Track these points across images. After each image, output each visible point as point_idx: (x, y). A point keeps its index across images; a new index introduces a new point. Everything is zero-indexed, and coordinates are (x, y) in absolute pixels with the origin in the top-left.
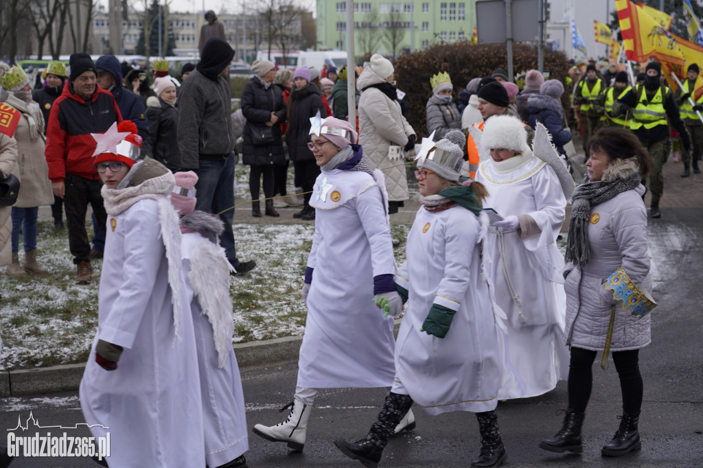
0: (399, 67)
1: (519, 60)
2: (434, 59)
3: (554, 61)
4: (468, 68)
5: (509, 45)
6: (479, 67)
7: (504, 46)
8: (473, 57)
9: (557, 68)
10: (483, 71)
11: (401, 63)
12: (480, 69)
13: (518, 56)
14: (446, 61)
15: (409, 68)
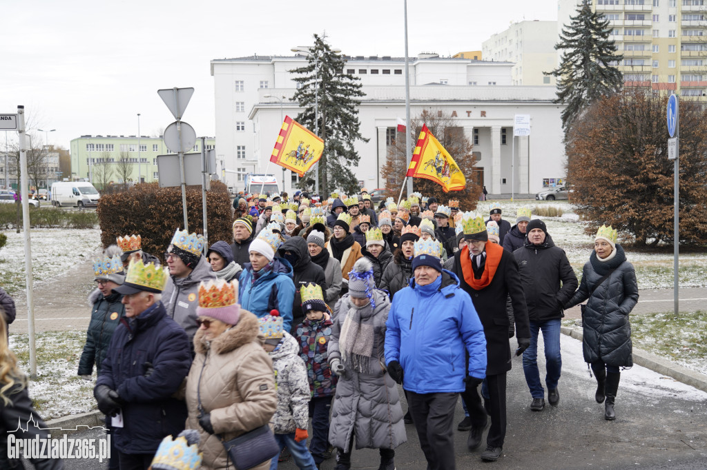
0: (102, 203)
1: (193, 198)
2: (128, 198)
3: (220, 198)
4: (154, 205)
5: (183, 187)
6: (163, 204)
7: (180, 188)
8: (157, 196)
9: (222, 204)
10: (166, 207)
11: (102, 201)
12: (163, 206)
13: (192, 195)
14: (138, 199)
15: (109, 205)
